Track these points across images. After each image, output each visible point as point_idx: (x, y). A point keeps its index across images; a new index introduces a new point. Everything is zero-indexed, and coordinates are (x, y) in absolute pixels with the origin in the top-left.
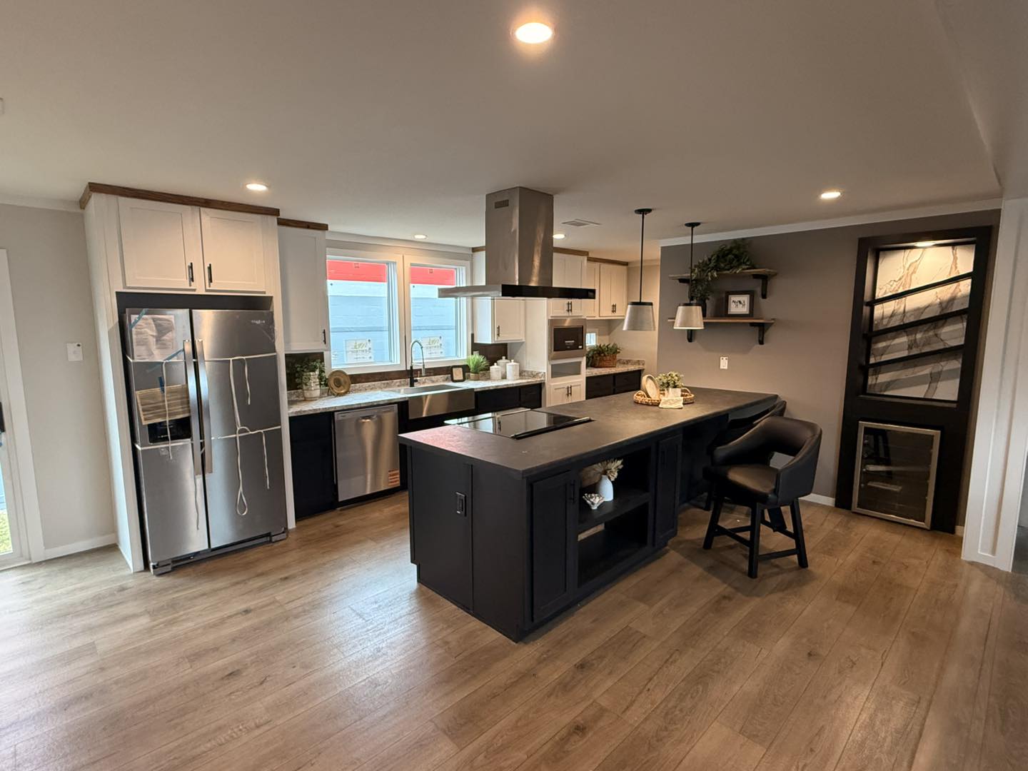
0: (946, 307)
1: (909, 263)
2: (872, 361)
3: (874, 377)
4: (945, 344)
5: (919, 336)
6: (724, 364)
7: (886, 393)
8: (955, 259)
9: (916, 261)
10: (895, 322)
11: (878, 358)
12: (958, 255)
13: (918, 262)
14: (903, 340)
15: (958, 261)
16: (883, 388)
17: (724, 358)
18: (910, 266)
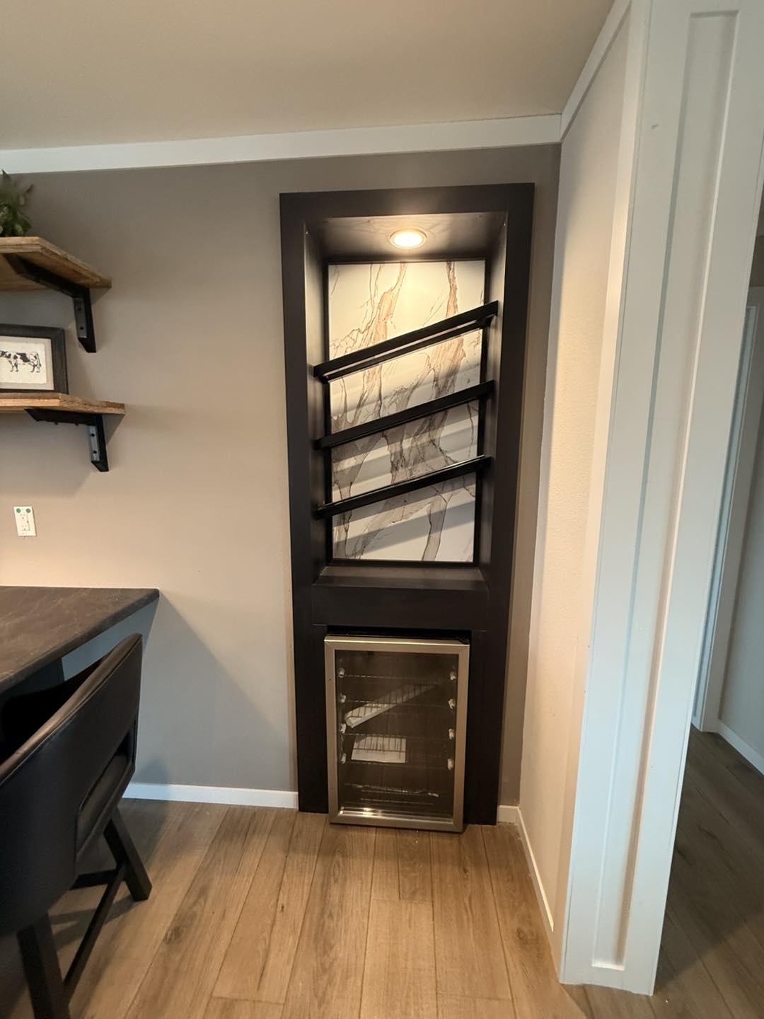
0: (445, 387)
1: (380, 293)
2: (336, 496)
3: (342, 527)
5: (407, 444)
6: (24, 522)
7: (364, 557)
8: (453, 286)
9: (392, 289)
10: (367, 416)
11: (345, 490)
13: (395, 291)
14: (381, 452)
16: (359, 547)
17: (23, 509)
18: (381, 299)
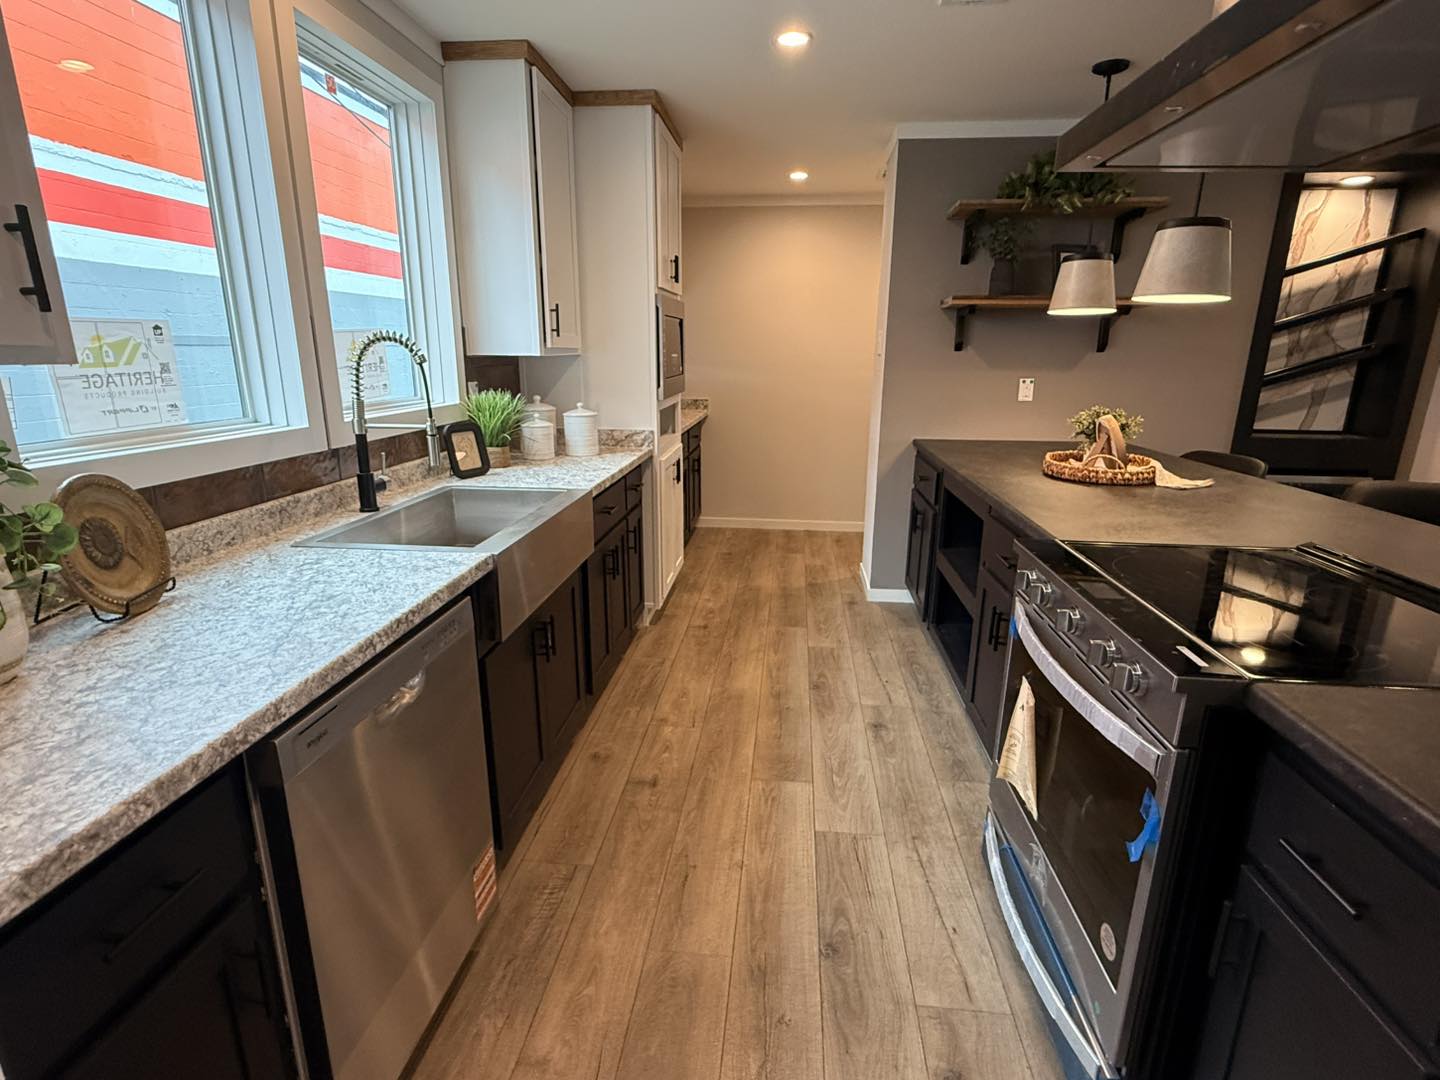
0: (1345, 288)
1: (1306, 214)
4: (1336, 346)
5: (1303, 336)
6: (1026, 391)
8: (1368, 210)
9: (1316, 211)
12: (1371, 205)
13: (1319, 212)
15: (1371, 213)
17: (1028, 381)
18: (1306, 218)
